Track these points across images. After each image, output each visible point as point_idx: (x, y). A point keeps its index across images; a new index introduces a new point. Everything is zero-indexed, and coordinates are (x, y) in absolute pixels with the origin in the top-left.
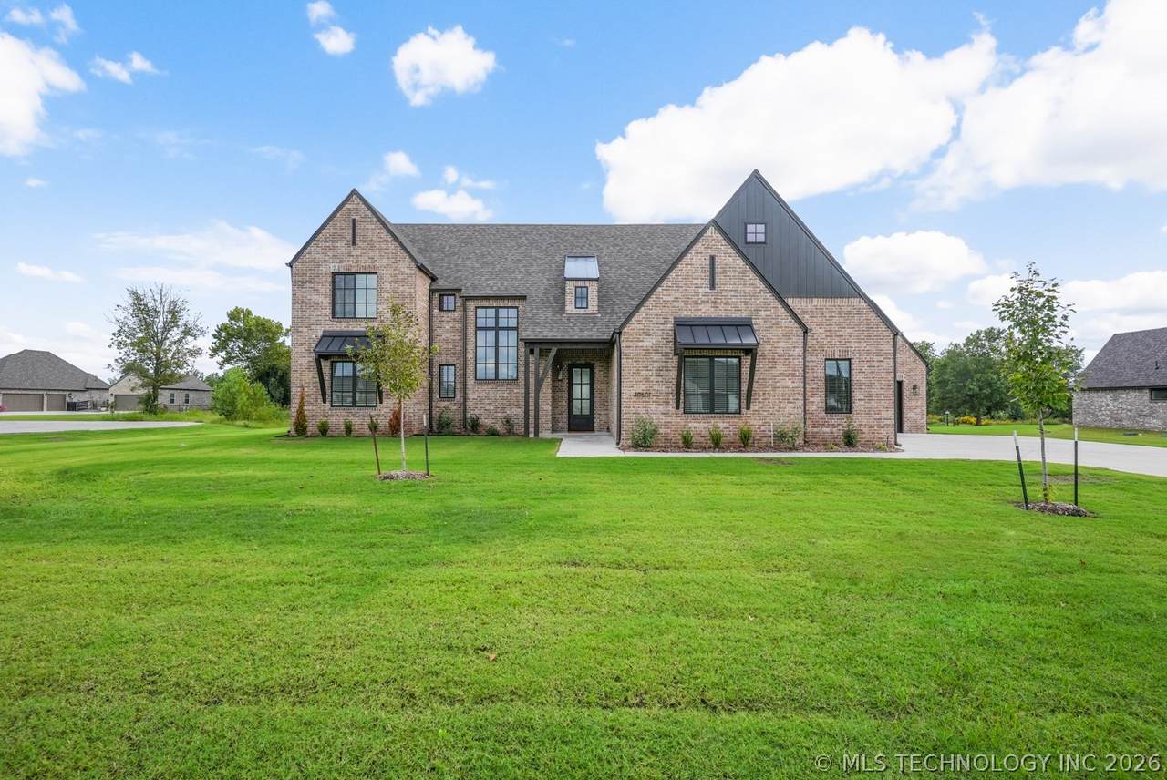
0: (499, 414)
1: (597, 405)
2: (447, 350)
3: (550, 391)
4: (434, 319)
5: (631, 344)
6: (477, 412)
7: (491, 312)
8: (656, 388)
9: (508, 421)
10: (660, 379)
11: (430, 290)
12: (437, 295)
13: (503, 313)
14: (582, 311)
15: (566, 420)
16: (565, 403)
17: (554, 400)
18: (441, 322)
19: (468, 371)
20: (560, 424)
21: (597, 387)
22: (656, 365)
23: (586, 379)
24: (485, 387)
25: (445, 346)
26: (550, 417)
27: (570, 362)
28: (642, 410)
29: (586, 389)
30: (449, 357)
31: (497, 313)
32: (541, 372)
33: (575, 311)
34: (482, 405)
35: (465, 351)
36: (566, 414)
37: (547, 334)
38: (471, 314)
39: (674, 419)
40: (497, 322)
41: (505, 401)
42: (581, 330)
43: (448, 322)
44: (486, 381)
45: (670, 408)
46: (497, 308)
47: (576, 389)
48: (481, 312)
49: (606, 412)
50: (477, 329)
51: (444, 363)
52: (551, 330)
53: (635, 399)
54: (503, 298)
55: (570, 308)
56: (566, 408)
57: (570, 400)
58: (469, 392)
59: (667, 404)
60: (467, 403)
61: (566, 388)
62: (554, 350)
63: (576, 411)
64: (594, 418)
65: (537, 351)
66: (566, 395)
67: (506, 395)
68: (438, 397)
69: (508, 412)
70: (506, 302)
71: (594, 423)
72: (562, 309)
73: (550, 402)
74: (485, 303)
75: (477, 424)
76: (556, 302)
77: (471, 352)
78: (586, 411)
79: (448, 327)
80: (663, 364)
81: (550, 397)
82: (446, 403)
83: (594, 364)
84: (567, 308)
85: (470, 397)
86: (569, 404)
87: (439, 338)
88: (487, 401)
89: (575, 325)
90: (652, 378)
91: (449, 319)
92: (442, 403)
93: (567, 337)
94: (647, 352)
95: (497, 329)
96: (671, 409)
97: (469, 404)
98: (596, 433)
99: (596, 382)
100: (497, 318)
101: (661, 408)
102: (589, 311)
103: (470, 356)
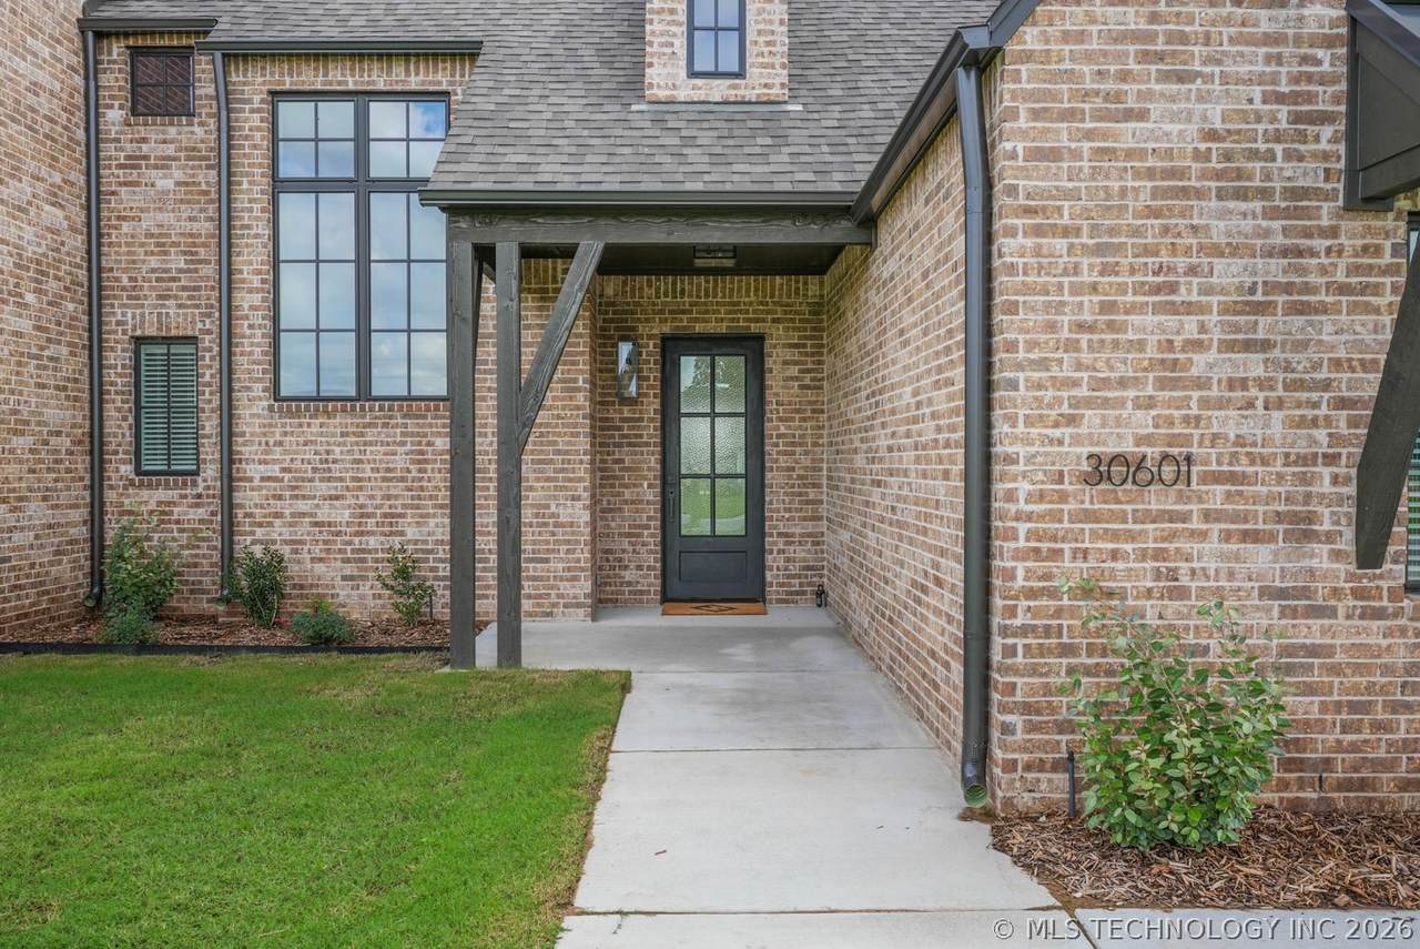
0: (372, 542)
1: (775, 500)
2: (165, 277)
3: (583, 443)
4: (108, 150)
5: (1062, 135)
6: (279, 531)
7: (338, 118)
8: (1229, 423)
9: (404, 573)
10: (1254, 365)
11: (83, 25)
12: (117, 50)
13: (384, 119)
14: (718, 90)
15: (652, 559)
16: (650, 494)
17: (605, 479)
18: (134, 161)
19: (241, 362)
20: (628, 575)
21: (774, 427)
22: (1228, 272)
23: (732, 398)
24: (314, 427)
25: (154, 262)
26: (584, 555)
27: (667, 329)
28: (1132, 575)
29: (730, 434)
30: (171, 308)
31: (362, 122)
32: (528, 355)
33: (687, 90)
34: (303, 506)
35: (228, 280)
36: (651, 537)
37: (556, 174)
38: (251, 121)
39: (1343, 632)
40: (362, 158)
41: (397, 489)
42: (718, 159)
43: (164, 163)
44: (319, 402)
45: (1319, 558)
46: (363, 98)
47: (694, 434)
48: (295, 117)
49: (810, 527)
50: (279, 185)
51: (151, 331)
52: (577, 158)
53: (1089, 499)
54: (386, 53)
55: (666, 76)
56: (653, 510)
57: (670, 479)
58: (245, 450)
59: (1301, 529)
60: (238, 497)
61: (650, 431)
62: (591, 249)
63: (694, 523)
64: (762, 551)
65: (507, 254)
66: (653, 461)
67: (400, 461)
68: (127, 470)
69: (411, 533)
70: (398, 70)
71: (761, 568)
72: (634, 83)
73: (582, 490)
74: (309, 77)
75: (276, 588)
76: (609, 65)
77: (256, 281)
78: (732, 523)
79: (165, 183)
80: (1275, 269)
81: (582, 471)
82: (161, 494)
83: (760, 338)
84: (652, 74)
85: (253, 470)
86: (663, 493)
87: (126, 227)
88: (323, 488)
89: (690, 141)
90: (1200, 363)
91: (170, 150)
92: (145, 493)
93: (649, 184)
94: (1173, 186)
95: (363, 186)
96: (1329, 563)
97: (247, 498)
98: (776, 617)
99: (771, 407)
100: (362, 138)
101: (1261, 557)
102: (750, 88)
103: (249, 301)
